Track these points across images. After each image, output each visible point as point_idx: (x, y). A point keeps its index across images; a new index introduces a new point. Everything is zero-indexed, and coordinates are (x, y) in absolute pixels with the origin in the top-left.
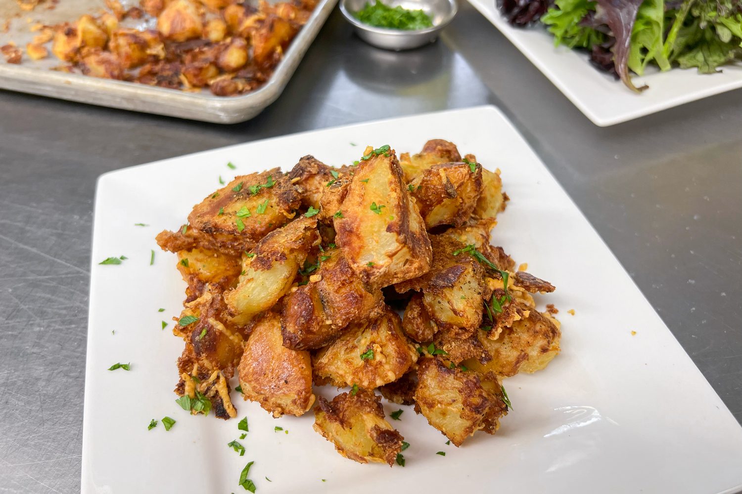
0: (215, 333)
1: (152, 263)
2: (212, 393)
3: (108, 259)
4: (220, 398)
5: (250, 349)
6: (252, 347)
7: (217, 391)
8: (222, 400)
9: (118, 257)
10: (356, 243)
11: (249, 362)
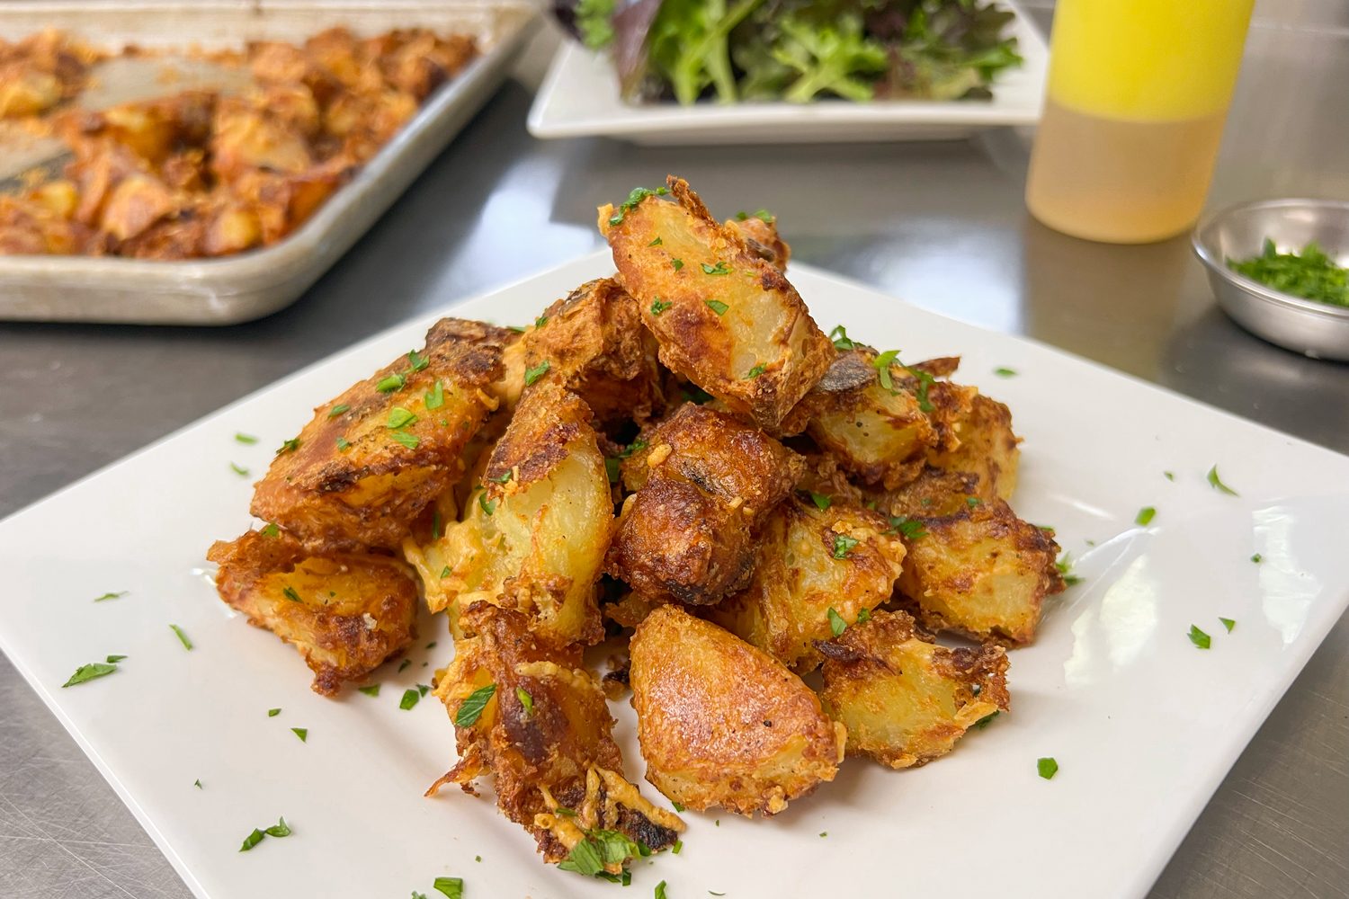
0: (548, 687)
1: (190, 647)
2: (612, 816)
3: (80, 671)
4: (634, 812)
5: (651, 700)
6: (652, 694)
7: (619, 805)
8: (640, 814)
9: (103, 661)
10: (715, 341)
11: (663, 728)
